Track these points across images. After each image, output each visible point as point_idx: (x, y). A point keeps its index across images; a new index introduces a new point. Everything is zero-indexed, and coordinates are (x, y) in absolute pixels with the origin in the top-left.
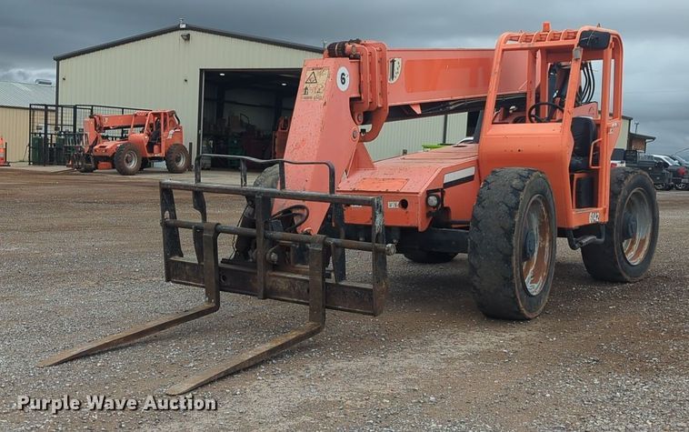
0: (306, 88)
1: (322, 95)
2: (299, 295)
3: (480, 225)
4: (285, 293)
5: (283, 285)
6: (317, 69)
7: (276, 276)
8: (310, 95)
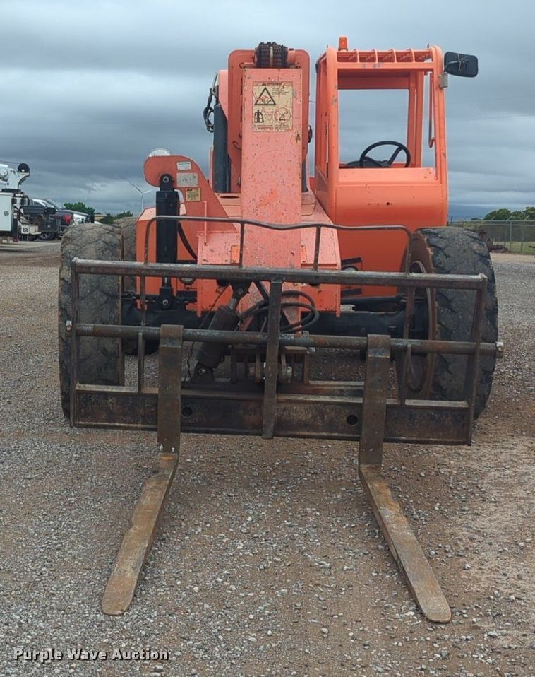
0: (258, 113)
1: (290, 124)
2: (331, 426)
3: (453, 304)
4: (305, 425)
5: (301, 414)
6: (269, 84)
7: (290, 401)
8: (267, 123)
